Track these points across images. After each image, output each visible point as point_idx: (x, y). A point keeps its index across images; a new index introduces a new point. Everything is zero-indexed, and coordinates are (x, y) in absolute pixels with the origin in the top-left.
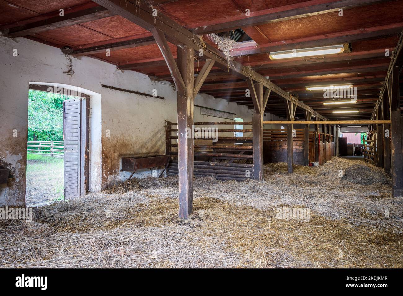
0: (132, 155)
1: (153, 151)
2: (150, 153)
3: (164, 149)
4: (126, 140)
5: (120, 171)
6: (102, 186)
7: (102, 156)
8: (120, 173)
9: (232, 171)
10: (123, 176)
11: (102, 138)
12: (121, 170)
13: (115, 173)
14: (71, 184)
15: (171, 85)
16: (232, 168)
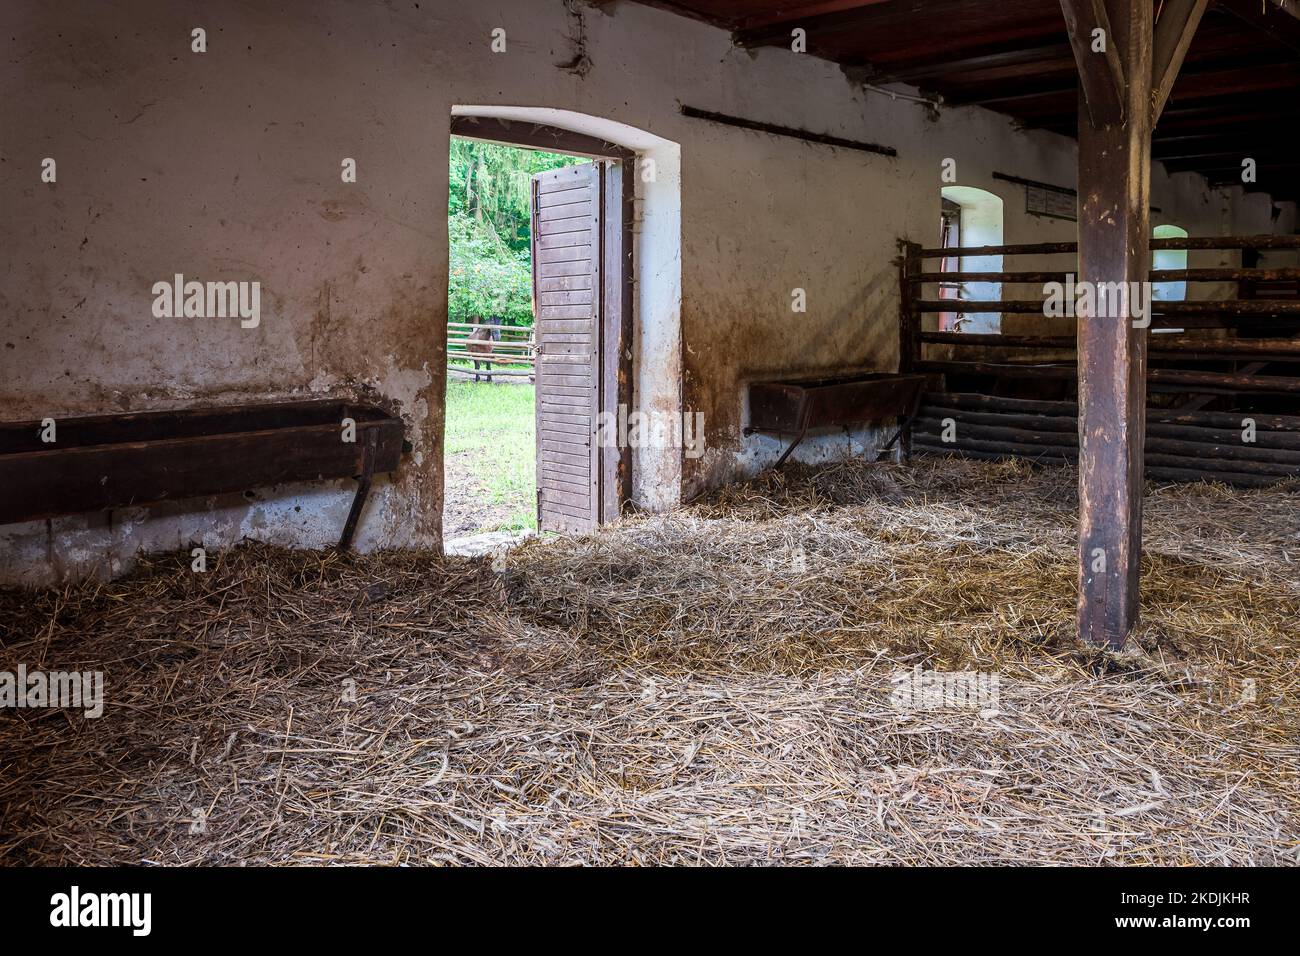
0: (783, 371)
1: (854, 357)
2: (843, 366)
3: (894, 352)
4: (762, 316)
5: (742, 435)
6: (684, 488)
7: (684, 375)
8: (744, 440)
9: (1205, 444)
10: (753, 452)
11: (683, 309)
12: (746, 429)
13: (727, 440)
14: (563, 477)
15: (925, 100)
16: (1206, 430)
